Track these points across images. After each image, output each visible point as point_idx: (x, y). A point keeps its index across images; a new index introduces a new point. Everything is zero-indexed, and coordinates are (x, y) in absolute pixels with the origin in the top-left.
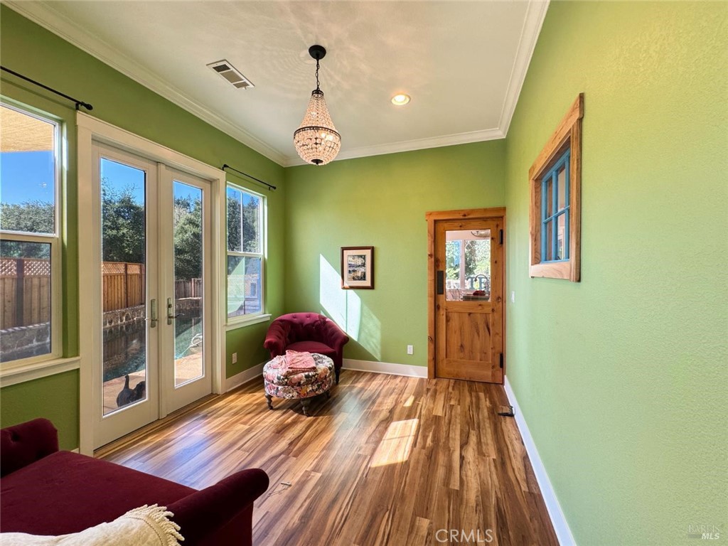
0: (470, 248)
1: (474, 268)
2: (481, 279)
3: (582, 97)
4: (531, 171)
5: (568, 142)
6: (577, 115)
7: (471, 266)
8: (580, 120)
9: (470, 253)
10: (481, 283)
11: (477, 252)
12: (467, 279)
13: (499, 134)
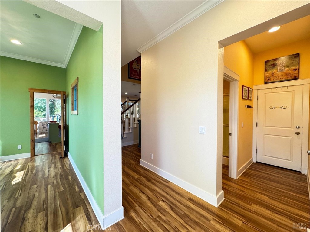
0: (52, 102)
1: (54, 112)
2: (58, 116)
3: (78, 77)
4: (71, 85)
5: (76, 85)
6: (77, 81)
7: (53, 111)
8: (78, 82)
9: (53, 104)
10: (58, 118)
11: (56, 104)
12: (50, 117)
13: (64, 66)
